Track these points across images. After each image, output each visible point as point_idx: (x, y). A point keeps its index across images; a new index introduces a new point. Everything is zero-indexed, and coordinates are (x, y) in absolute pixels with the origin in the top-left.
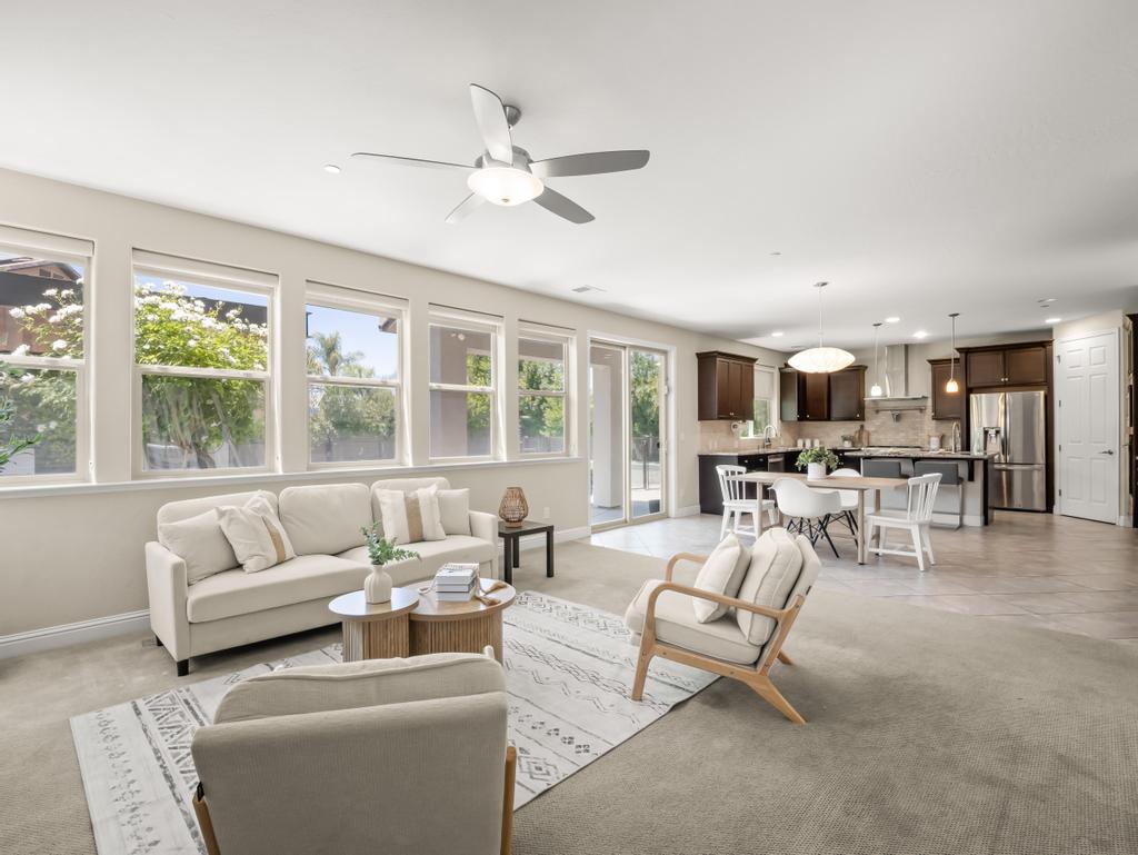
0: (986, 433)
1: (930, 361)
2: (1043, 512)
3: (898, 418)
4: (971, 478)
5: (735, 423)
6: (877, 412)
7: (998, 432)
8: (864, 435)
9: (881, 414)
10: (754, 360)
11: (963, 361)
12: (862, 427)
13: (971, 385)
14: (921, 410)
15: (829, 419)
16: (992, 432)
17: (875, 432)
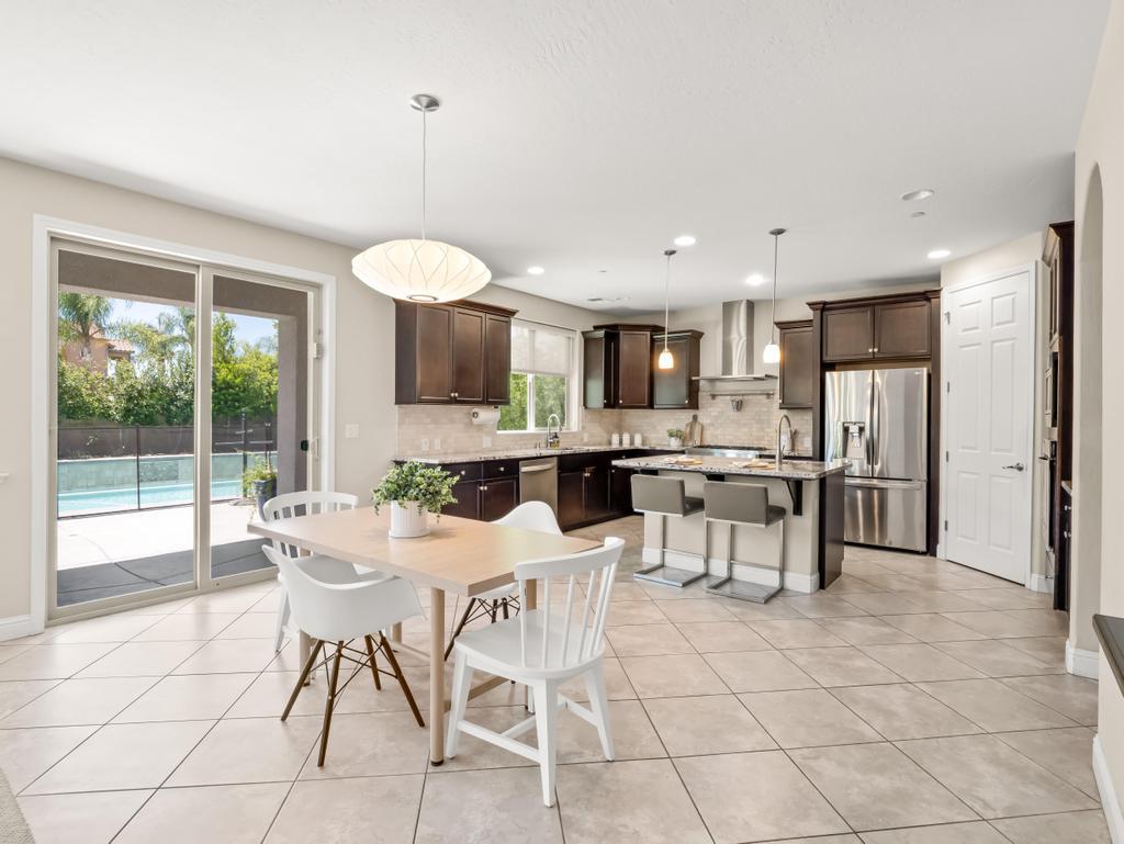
0: (846, 430)
1: (778, 324)
2: (923, 553)
3: (739, 406)
4: (798, 510)
5: (475, 410)
6: (714, 396)
7: (861, 430)
8: (697, 429)
9: (719, 399)
10: (512, 313)
11: (817, 323)
12: (695, 418)
13: (828, 359)
14: (768, 395)
15: (651, 406)
16: (854, 429)
17: (712, 425)
